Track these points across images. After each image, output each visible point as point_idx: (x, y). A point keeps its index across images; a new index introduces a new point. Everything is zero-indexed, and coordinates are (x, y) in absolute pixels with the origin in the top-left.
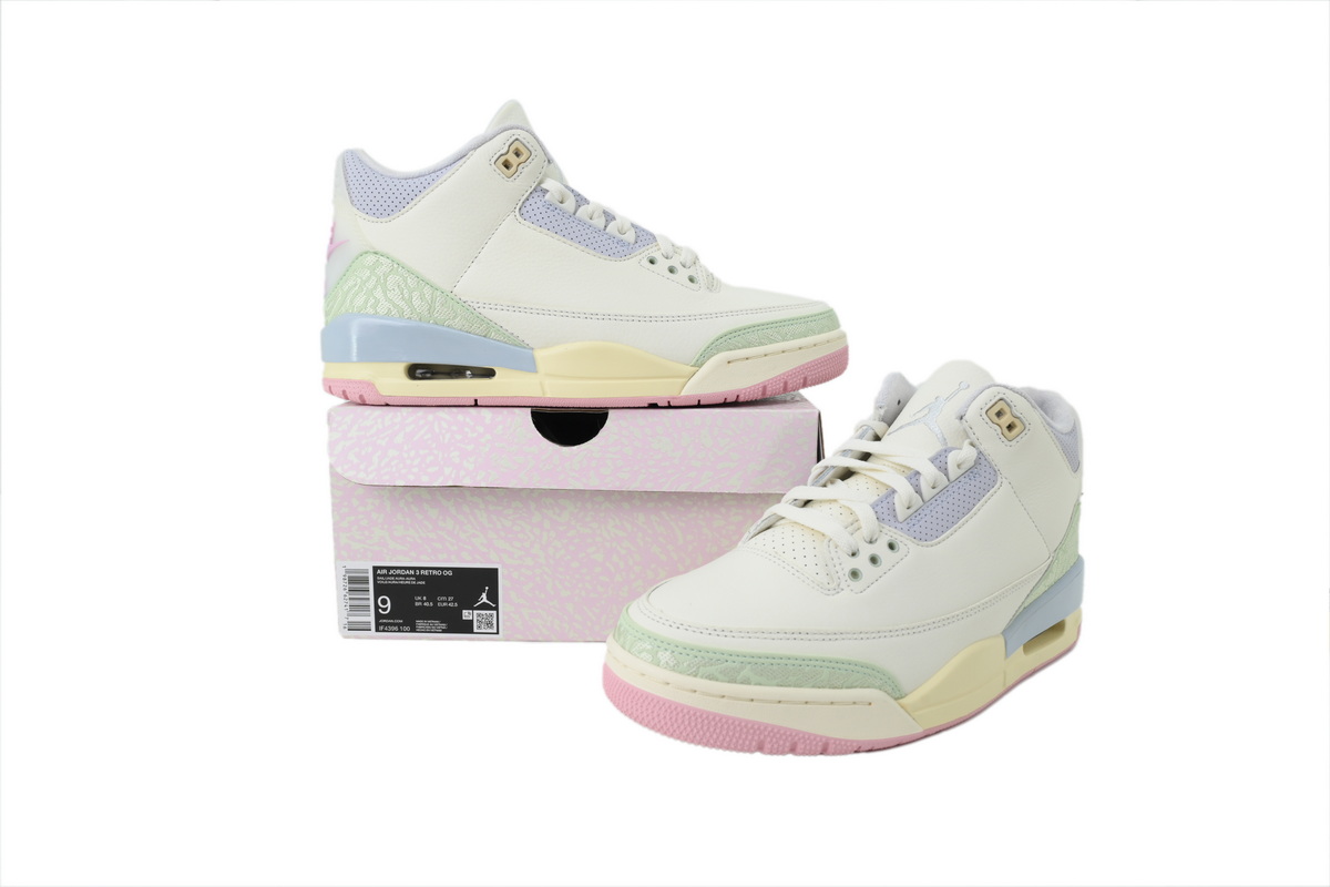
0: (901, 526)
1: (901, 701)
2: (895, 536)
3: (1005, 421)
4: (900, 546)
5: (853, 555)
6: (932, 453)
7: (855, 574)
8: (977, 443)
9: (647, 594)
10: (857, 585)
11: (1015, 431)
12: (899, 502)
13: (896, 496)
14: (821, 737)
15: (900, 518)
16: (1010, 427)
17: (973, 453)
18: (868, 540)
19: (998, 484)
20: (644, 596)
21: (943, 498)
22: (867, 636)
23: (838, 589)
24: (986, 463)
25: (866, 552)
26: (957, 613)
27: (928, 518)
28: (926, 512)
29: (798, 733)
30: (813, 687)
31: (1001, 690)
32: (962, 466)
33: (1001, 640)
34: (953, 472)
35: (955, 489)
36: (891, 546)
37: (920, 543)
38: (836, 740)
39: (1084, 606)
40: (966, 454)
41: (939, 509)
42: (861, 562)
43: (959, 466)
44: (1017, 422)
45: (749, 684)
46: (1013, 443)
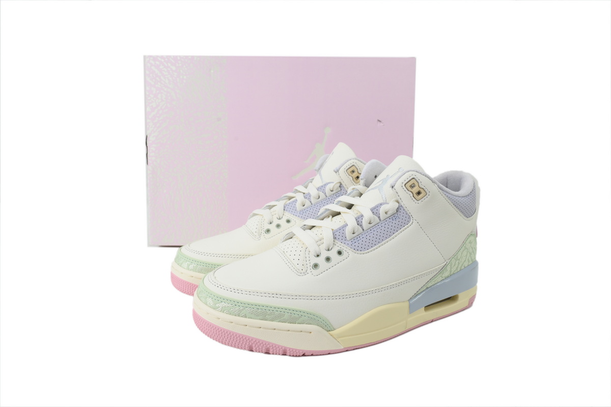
0: (348, 242)
1: (331, 332)
2: (343, 248)
3: (416, 190)
4: (345, 254)
5: (318, 256)
6: (373, 205)
7: (316, 266)
8: (400, 201)
9: (214, 271)
10: (315, 272)
11: (421, 196)
12: (348, 231)
13: (347, 227)
14: (282, 347)
15: (348, 238)
16: (419, 193)
17: (397, 205)
18: (327, 249)
19: (411, 222)
20: (212, 272)
21: (375, 229)
22: (315, 298)
23: (305, 273)
24: (404, 211)
25: (325, 254)
26: (372, 289)
27: (364, 239)
28: (363, 236)
29: (269, 343)
30: (279, 322)
31: (404, 330)
32: (388, 213)
33: (407, 304)
34: (383, 216)
35: (383, 225)
36: (340, 253)
37: (358, 252)
38: (290, 349)
39: (478, 284)
40: (391, 206)
41: (371, 235)
42: (321, 261)
43: (386, 213)
44: (422, 190)
45: (246, 317)
46: (420, 202)
